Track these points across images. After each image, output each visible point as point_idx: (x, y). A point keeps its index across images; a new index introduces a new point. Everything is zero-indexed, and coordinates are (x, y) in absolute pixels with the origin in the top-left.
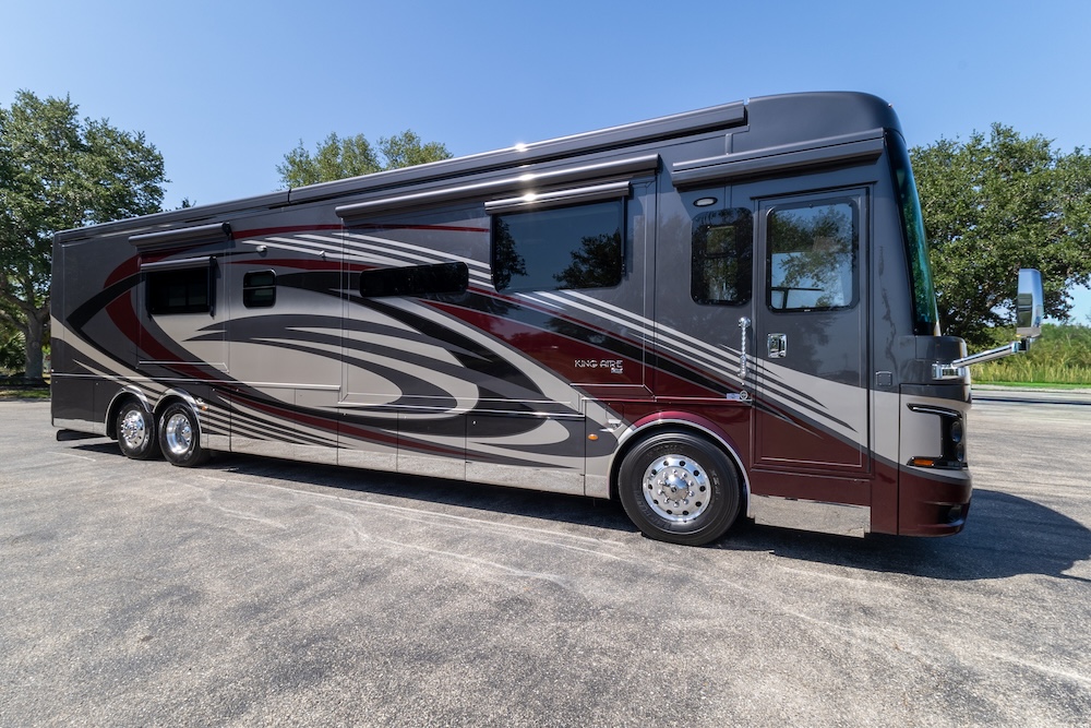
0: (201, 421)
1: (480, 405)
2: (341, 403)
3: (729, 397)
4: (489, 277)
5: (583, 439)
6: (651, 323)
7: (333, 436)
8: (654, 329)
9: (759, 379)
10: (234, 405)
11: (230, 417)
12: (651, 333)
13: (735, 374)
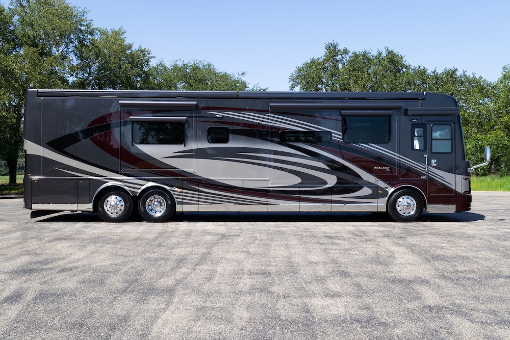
0: (176, 198)
1: (337, 183)
2: (269, 186)
3: (422, 177)
4: (341, 137)
5: (377, 193)
6: (399, 155)
7: (266, 200)
8: (400, 157)
9: (430, 172)
10: (200, 189)
11: (199, 195)
12: (399, 159)
13: (423, 171)
